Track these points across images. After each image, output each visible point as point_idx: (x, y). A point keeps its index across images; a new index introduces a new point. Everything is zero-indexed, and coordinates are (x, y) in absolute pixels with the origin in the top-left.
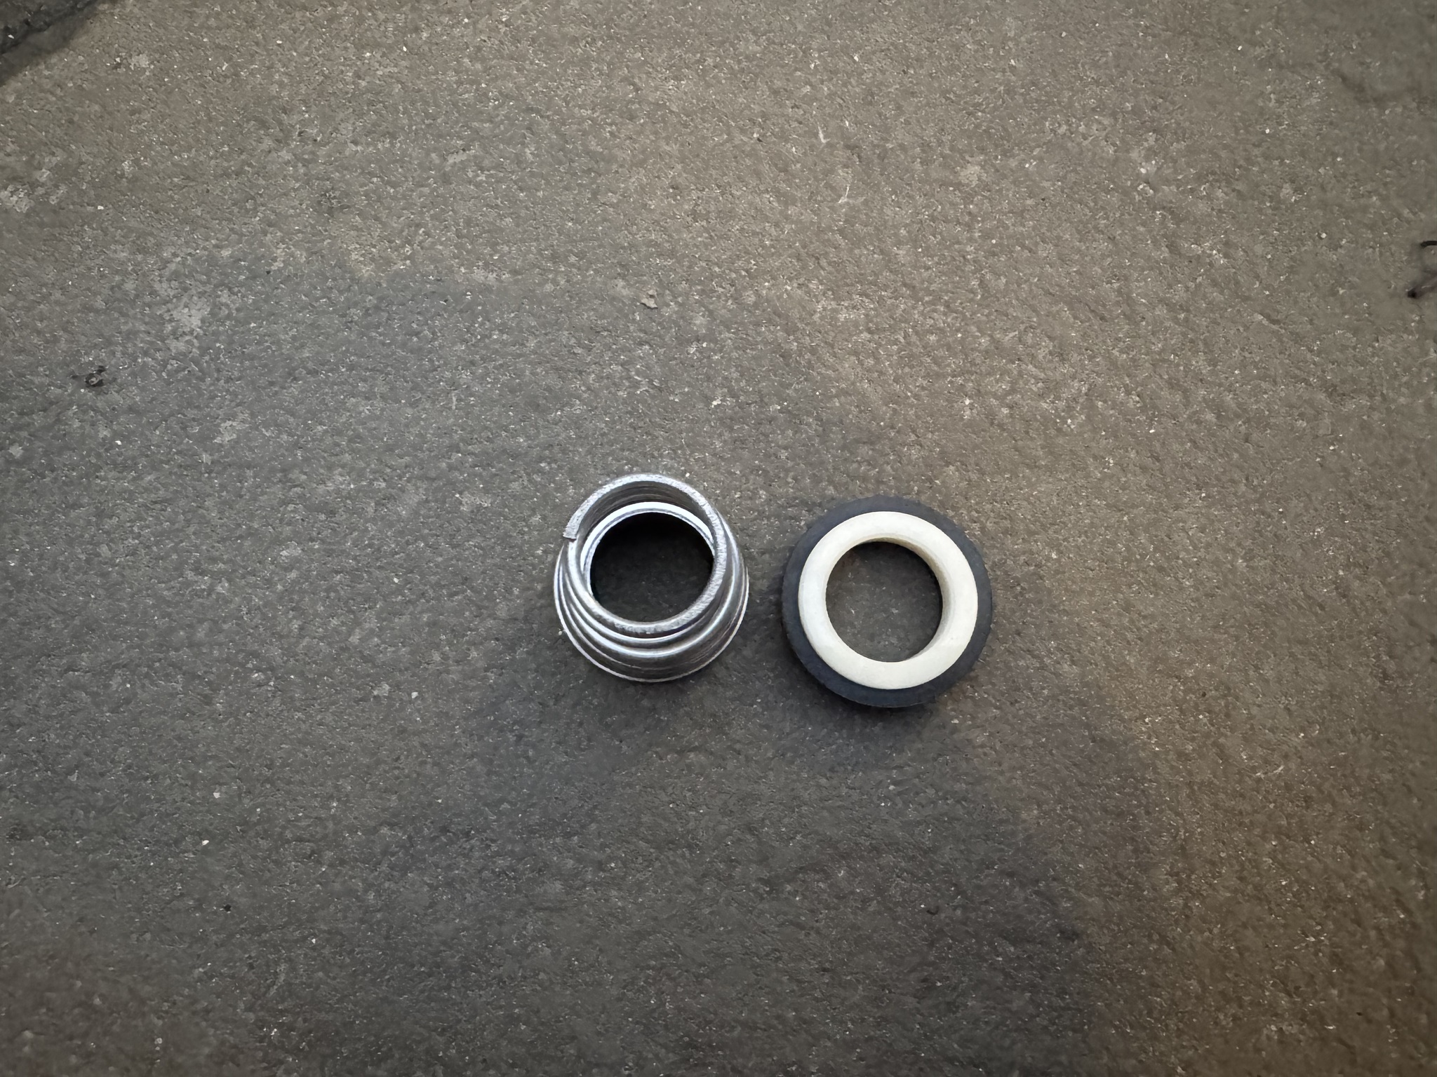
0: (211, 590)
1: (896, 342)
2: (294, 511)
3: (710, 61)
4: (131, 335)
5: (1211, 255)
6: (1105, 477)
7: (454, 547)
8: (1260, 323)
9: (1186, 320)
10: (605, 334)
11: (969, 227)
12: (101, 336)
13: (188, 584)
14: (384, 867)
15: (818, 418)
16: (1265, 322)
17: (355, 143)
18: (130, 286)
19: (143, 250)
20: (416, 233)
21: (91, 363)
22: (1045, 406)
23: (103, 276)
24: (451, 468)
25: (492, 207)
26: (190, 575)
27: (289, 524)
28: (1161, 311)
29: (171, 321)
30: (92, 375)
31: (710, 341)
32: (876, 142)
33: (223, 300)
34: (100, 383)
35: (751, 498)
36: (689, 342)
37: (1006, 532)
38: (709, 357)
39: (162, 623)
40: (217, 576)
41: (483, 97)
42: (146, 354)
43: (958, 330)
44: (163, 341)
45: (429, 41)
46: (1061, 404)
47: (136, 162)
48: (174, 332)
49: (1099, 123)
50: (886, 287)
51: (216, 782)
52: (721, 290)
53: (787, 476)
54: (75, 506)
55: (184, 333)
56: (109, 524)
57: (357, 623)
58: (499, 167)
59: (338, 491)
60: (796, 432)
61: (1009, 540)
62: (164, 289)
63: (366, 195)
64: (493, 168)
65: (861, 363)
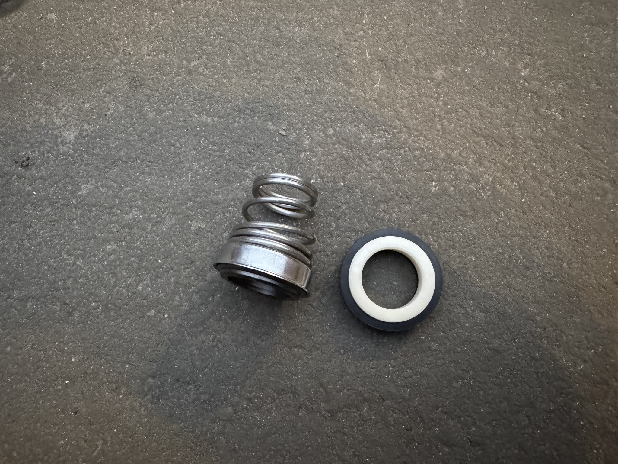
0: (75, 263)
1: (400, 154)
2: (114, 227)
3: (316, 18)
4: (42, 143)
5: (554, 115)
6: (499, 221)
7: (187, 246)
8: (578, 149)
9: (541, 146)
10: (262, 147)
11: (437, 100)
12: (29, 143)
13: (63, 260)
14: (149, 397)
15: (361, 190)
16: (581, 148)
17: (149, 55)
18: (42, 120)
19: (49, 103)
20: (175, 97)
21: (24, 156)
22: (471, 186)
23: (30, 115)
24: (188, 208)
25: (211, 87)
26: (65, 256)
27: (112, 233)
28: (529, 142)
29: (61, 137)
30: (24, 161)
31: (311, 152)
32: (393, 58)
33: (85, 127)
34: (27, 165)
35: (327, 227)
36: (301, 151)
37: (450, 247)
38: (310, 160)
39: (51, 277)
40: (77, 257)
41: (209, 34)
42: (48, 152)
43: (430, 149)
44: (57, 146)
45: (184, 8)
46: (479, 186)
47: (48, 63)
48: (62, 142)
49: (502, 50)
50: (395, 128)
51: (74, 353)
52: (317, 127)
53: (345, 217)
54: (13, 222)
55: (66, 143)
56: (29, 231)
57: (141, 281)
58: (215, 67)
59: (134, 219)
60: (350, 197)
61: (452, 251)
62: (57, 121)
63: (153, 79)
64: (213, 68)
65: (383, 164)
